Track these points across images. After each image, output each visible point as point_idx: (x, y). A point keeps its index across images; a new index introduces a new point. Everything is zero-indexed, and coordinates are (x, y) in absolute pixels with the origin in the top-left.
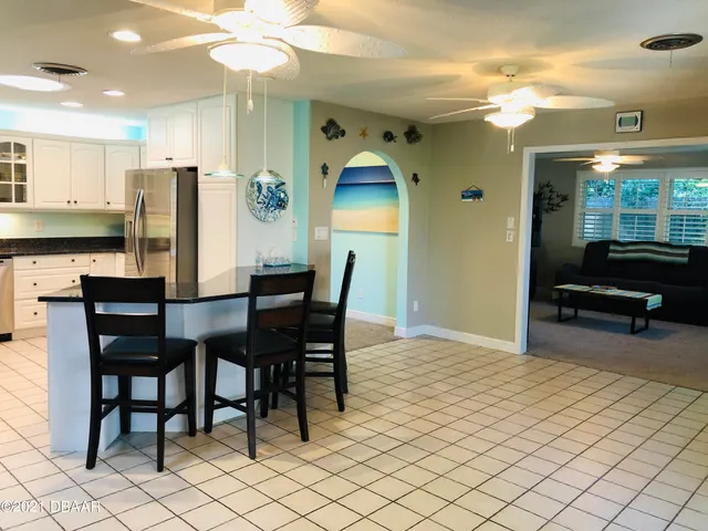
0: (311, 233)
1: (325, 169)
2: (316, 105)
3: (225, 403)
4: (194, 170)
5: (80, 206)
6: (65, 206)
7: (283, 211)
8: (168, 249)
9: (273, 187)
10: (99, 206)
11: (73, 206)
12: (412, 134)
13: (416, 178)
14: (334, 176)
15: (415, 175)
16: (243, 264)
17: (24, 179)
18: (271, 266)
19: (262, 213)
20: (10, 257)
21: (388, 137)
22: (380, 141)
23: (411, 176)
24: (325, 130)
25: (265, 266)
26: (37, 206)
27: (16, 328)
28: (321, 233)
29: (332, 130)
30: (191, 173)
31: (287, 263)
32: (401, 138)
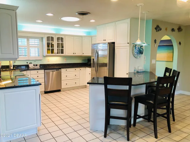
0: (151, 62)
1: (155, 41)
2: (154, 21)
3: (140, 117)
4: (114, 43)
5: (76, 54)
6: (72, 54)
7: (142, 55)
8: (106, 66)
9: (139, 47)
10: (81, 54)
11: (75, 55)
12: (180, 29)
13: (180, 43)
14: (158, 43)
15: (180, 42)
16: (131, 71)
17: (63, 47)
18: (139, 72)
19: (136, 56)
20: (60, 69)
21: (173, 30)
22: (171, 32)
23: (179, 42)
24: (156, 29)
25: (137, 72)
26: (66, 55)
27: (62, 88)
28: (153, 62)
29: (158, 28)
30: (113, 44)
31: (144, 71)
32: (176, 30)
